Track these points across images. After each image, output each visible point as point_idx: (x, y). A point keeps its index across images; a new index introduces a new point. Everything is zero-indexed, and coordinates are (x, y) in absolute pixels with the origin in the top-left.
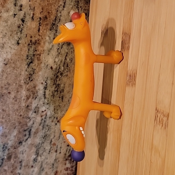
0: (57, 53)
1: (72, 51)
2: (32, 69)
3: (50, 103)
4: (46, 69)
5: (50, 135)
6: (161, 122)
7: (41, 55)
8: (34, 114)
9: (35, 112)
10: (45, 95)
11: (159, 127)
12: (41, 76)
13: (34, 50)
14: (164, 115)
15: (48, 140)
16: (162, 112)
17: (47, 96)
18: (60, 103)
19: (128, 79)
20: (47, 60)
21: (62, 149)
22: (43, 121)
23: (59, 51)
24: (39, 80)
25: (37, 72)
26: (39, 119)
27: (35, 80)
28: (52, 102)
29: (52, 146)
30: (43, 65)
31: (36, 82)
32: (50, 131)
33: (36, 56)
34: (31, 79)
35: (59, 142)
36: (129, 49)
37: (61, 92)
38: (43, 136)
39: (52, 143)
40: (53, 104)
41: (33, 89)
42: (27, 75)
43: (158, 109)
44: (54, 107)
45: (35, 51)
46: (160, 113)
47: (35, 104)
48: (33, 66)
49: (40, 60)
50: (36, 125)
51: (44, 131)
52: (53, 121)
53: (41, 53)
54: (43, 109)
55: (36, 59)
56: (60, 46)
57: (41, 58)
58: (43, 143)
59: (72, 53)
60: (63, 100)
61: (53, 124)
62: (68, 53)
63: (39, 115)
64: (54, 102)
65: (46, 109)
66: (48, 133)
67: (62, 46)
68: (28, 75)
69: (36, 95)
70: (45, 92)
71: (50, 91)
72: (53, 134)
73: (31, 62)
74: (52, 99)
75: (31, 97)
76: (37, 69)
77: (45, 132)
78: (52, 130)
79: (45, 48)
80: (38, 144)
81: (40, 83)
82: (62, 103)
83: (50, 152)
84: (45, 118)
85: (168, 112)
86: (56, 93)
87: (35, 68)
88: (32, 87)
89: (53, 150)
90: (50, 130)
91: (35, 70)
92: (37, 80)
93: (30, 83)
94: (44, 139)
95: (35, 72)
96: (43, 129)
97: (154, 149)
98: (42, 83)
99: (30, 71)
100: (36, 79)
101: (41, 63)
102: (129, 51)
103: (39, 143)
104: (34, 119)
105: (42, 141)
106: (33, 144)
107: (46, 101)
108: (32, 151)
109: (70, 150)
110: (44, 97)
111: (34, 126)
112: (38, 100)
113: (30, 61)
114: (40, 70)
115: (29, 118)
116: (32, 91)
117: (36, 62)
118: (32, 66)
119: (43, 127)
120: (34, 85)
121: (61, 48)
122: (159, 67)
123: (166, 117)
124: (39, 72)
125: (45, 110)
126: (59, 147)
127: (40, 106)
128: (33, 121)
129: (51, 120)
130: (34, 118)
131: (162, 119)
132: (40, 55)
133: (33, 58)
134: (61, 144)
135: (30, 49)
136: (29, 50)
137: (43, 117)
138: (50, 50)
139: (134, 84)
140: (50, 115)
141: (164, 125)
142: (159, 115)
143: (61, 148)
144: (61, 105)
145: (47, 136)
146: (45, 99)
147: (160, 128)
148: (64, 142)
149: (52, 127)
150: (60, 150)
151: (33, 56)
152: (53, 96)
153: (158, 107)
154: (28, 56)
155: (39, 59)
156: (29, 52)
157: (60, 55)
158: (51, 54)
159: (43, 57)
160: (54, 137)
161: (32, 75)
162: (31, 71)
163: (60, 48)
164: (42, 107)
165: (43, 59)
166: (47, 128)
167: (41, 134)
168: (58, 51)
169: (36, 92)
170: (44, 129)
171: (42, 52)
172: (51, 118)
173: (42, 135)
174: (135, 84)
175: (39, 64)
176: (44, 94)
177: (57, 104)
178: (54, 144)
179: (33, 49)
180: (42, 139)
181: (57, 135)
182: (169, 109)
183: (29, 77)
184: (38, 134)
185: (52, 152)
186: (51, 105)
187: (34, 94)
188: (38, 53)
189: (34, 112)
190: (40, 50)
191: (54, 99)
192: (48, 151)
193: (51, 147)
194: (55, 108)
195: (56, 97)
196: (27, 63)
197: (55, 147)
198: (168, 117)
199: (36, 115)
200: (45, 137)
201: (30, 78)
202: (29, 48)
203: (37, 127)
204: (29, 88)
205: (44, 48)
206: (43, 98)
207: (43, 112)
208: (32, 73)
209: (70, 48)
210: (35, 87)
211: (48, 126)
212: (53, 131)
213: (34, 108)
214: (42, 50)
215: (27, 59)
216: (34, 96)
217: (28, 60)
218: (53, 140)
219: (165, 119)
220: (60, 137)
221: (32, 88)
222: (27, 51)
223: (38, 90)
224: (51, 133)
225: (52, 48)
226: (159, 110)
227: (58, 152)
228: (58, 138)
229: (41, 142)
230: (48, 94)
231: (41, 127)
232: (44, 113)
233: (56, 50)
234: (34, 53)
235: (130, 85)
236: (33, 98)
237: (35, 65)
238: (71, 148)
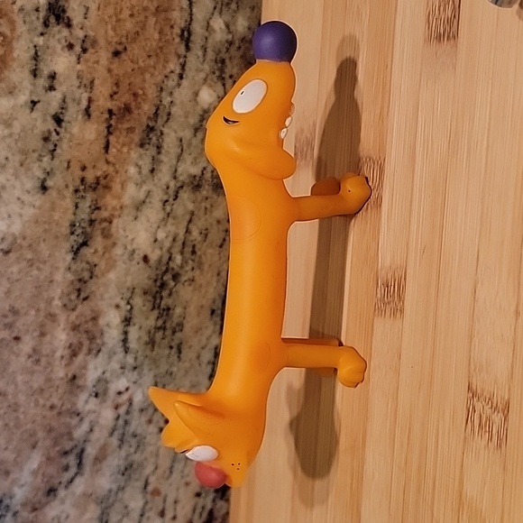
0: (162, 215)
1: (208, 206)
2: (88, 263)
3: (142, 364)
4: (128, 262)
5: (141, 465)
6: (485, 426)
7: (115, 221)
8: (93, 404)
9: (96, 396)
10: (125, 341)
11: (480, 442)
12: (113, 285)
13: (93, 207)
14: (494, 405)
15: (137, 480)
16: (488, 396)
17: (133, 344)
18: (172, 365)
19: (379, 295)
20: (130, 237)
21: (179, 507)
22: (121, 422)
23: (168, 208)
24: (106, 296)
25: (103, 274)
26: (108, 415)
27: (95, 296)
28: (147, 362)
29: (149, 497)
30: (118, 251)
31: (100, 303)
32: (142, 452)
33: (100, 223)
34: (83, 296)
35: (171, 485)
36: (380, 206)
37: (174, 332)
38: (122, 468)
39: (150, 488)
40: (150, 370)
41: (90, 323)
42: (72, 282)
43: (474, 387)
44: (155, 376)
45: (95, 210)
46: (482, 399)
47: (96, 368)
48: (89, 255)
49: (112, 235)
50: (99, 436)
51: (123, 453)
52: (150, 421)
53: (112, 215)
54: (122, 384)
55: (99, 232)
56: (171, 191)
57: (113, 230)
58: (123, 488)
59: (208, 213)
60: (182, 356)
61: (153, 429)
62: (196, 213)
63: (109, 403)
64: (155, 362)
65: (131, 385)
66: (137, 457)
67: (177, 192)
68: (76, 283)
69: (99, 341)
70: (126, 333)
71: (141, 328)
72: (152, 460)
73: (85, 244)
74: (148, 352)
75: (85, 350)
76: (102, 265)
77: (128, 456)
78: (150, 449)
79: (126, 200)
80: (106, 492)
81: (111, 306)
82: (180, 364)
83: (142, 515)
84: (128, 413)
85: (506, 398)
86: (159, 335)
87: (96, 260)
88: (88, 318)
89: (151, 509)
90: (141, 448)
91: (95, 265)
92: (102, 295)
93: (80, 307)
94: (125, 477)
95: (95, 273)
96: (120, 447)
97: (465, 508)
98: (117, 306)
99: (79, 269)
100: (98, 293)
101: (114, 244)
102: (381, 213)
103: (110, 491)
104: (92, 417)
105: (117, 485)
106: (91, 495)
107: (130, 359)
108: (88, 516)
109: (203, 508)
110: (122, 349)
111: (96, 435)
112: (106, 356)
113: (81, 241)
114: (111, 266)
115: (78, 415)
116: (87, 332)
117: (98, 242)
118: (86, 256)
119: (122, 440)
120: (93, 311)
121: (174, 200)
122: (476, 261)
123: (501, 414)
124: (108, 271)
125: (127, 389)
126: (170, 500)
127: (112, 375)
128: (91, 421)
129: (147, 418)
130: (94, 412)
131: (488, 419)
132: (111, 222)
133: (89, 230)
134: (178, 489)
135: (80, 205)
136: (77, 207)
137: (122, 410)
138: (139, 206)
139: (399, 311)
140: (144, 402)
141: (495, 438)
142: (479, 406)
143: (176, 502)
144: (175, 369)
145: (135, 466)
146: (126, 352)
147: (483, 446)
148: (187, 484)
149: (148, 438)
150: (175, 509)
151: (91, 225)
152: (152, 343)
153: (474, 380)
154: (74, 225)
155: (106, 235)
156: (78, 212)
157: (170, 220)
158: (143, 219)
159: (120, 226)
160: (156, 468)
161: (85, 282)
162: (82, 270)
163: (171, 200)
164: (118, 377)
165: (121, 232)
166: (134, 442)
167: (115, 461)
168: (164, 209)
169: (98, 335)
170: (125, 447)
171: (117, 213)
172: (144, 413)
173: (119, 466)
174: (402, 311)
175: (107, 249)
176: (123, 337)
177: (163, 367)
178: (156, 492)
179: (88, 204)
180: (119, 476)
181: (165, 463)
182: (509, 390)
183: (78, 287)
184: (105, 463)
185: (148, 518)
186: (146, 371)
187: (92, 339)
188: (105, 214)
189: (94, 394)
190: (109, 208)
191: (154, 353)
192: (136, 515)
193: (146, 503)
194: (158, 380)
195: (159, 347)
196: (72, 247)
197: (159, 500)
198: (506, 412)
199: (101, 403)
200: (128, 470)
201: (79, 290)
202: (77, 201)
203: (102, 441)
204: (77, 323)
205: (122, 200)
206: (120, 350)
207: (120, 393)
208: (86, 275)
209: (199, 198)
210: (95, 319)
211: (136, 436)
212: (151, 452)
213: (94, 383)
214: (118, 207)
215: (72, 233)
216: (94, 346)
217: (73, 238)
218: (152, 479)
219: (497, 418)
220: (175, 470)
221: (87, 322)
222: (71, 211)
223: (105, 329)
224: (146, 459)
225: (148, 200)
226: (479, 391)
227: (169, 515)
228: (168, 472)
229: (114, 487)
230: (137, 337)
231: (115, 441)
232: (125, 397)
233: (158, 205)
234: (93, 217)
235: (388, 314)
236: (90, 351)
237: (96, 251)
238: (208, 502)
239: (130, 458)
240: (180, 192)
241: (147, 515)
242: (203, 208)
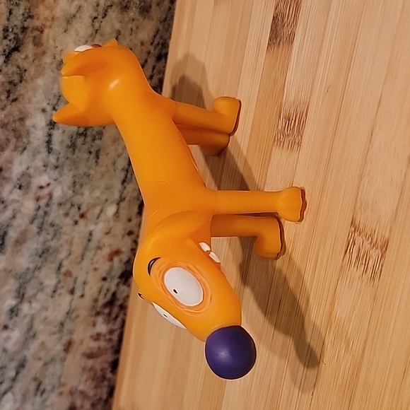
0: (90, 31)
1: (134, 28)
2: (18, 67)
3: (63, 165)
4: (56, 71)
5: (57, 251)
6: (362, 258)
7: (46, 31)
8: (17, 194)
9: (20, 187)
10: (49, 142)
11: (355, 272)
12: (41, 91)
13: (26, 15)
14: (374, 241)
15: (52, 263)
16: (369, 233)
17: (56, 146)
18: (90, 168)
19: (280, 127)
20: (60, 48)
21: (87, 288)
22: (41, 212)
23: (97, 25)
24: (34, 100)
25: (32, 79)
26: (29, 206)
27: (23, 99)
28: (68, 163)
29: (61, 277)
30: (47, 59)
31: (27, 106)
32: (59, 240)
33: (32, 31)
34: (12, 97)
35: (82, 269)
36: (292, 42)
37: (94, 140)
38: (40, 252)
39: (63, 270)
40: (70, 170)
41: (18, 123)
42: (3, 84)
43: (357, 223)
44: (74, 176)
45: (27, 18)
46: (363, 234)
47: (21, 164)
48: (19, 60)
49: (42, 45)
50: (21, 222)
51: (41, 239)
52: (67, 215)
53: (44, 25)
54: (44, 180)
55: (31, 39)
56: (101, 9)
57: (44, 39)
58: (40, 268)
59: (133, 35)
60: (99, 161)
61: (69, 221)
62: (122, 32)
63: (31, 195)
64: (75, 164)
65: (51, 181)
66: (53, 244)
67: (106, 11)
68: (6, 84)
69: (25, 140)
70: (50, 135)
71: (64, 132)
72: (66, 247)
73: (16, 49)
74: (69, 155)
75: (11, 146)
76: (32, 71)
77: (45, 242)
78: (65, 237)
79: (58, 12)
80: (24, 270)
81: (38, 109)
82: (97, 168)
83: (54, 292)
84: (48, 205)
85: (387, 236)
86: (80, 140)
87: (26, 65)
88: (16, 118)
89: (63, 287)
90: (58, 236)
91: (25, 70)
92: (30, 99)
93: (9, 107)
94: (42, 259)
95: (25, 78)
96: (39, 233)
98: (44, 110)
99: (10, 72)
100: (26, 96)
101: (44, 53)
103: (28, 269)
104: (15, 206)
105: (35, 264)
106: (11, 271)
107: (52, 159)
108: (7, 288)
109: (108, 290)
110: (46, 149)
111: (17, 222)
112: (31, 154)
113: (13, 46)
114: (40, 73)
115: (3, 202)
116: (14, 130)
117: (29, 49)
118: (17, 60)
119: (41, 228)
120: (20, 112)
121: (103, 18)
122: (377, 105)
123: (379, 250)
124: (37, 77)
125: (48, 185)
126: (80, 280)
127: (35, 171)
128: (14, 210)
129: (64, 212)
130: (17, 201)
131: (366, 253)
132: (42, 32)
133: (21, 36)
134: (87, 273)
135: (14, 12)
136: (10, 13)
137: (43, 203)
138: (70, 20)
140: (62, 198)
141: (370, 271)
142: (359, 240)
143: (85, 283)
144: (92, 172)
145: (51, 251)
146: (49, 153)
147: (357, 277)
148: (96, 269)
149: (65, 229)
150: (84, 289)
151: (23, 32)
152: (73, 146)
153: (358, 216)
154: (8, 30)
155: (37, 43)
156: (12, 18)
157: (98, 36)
158: (72, 32)
159: (51, 36)
160: (70, 254)
161: (15, 85)
162: (13, 73)
163: (100, 17)
164: (41, 174)
165: (51, 42)
166: (51, 230)
167: (33, 245)
168: (93, 25)
169: (24, 134)
170: (44, 234)
171: (48, 24)
172: (62, 206)
173: (37, 249)
174: (299, 144)
175: (37, 57)
176: (47, 139)
177: (82, 169)
178: (68, 274)
179: (21, 12)
180: (37, 258)
181: (77, 250)
182: (391, 230)
183: (8, 89)
184: (25, 246)
185: (60, 294)
186: (66, 170)
187: (18, 137)
188: (37, 23)
189: (18, 186)
190: (42, 18)
191: (75, 156)
192: (49, 290)
193: (59, 282)
194: (77, 180)
195: (80, 151)
196: (4, 51)
197: (70, 280)
198: (384, 249)
199: (23, 195)
200: (44, 253)
201: (9, 92)
202: (11, 7)
203: (23, 227)
204: (6, 121)
205: (54, 12)
206: (43, 149)
207: (41, 187)
208: (16, 78)
209: (126, 19)
210: (22, 119)
211: (53, 226)
212: (67, 241)
213: (19, 176)
214: (50, 18)
215: (5, 38)
216: (20, 144)
217: (6, 42)
218: (65, 263)
219: (375, 253)
220: (85, 257)
221: (14, 121)
222: (5, 17)
223: (32, 129)
224: (61, 246)
225: (78, 15)
226: (361, 227)
227: (78, 293)
228: (79, 259)
229: (32, 266)
230: (60, 140)
231: (34, 228)
232: (46, 191)
233: (87, 21)
234: (26, 24)
235: (286, 145)
236: (16, 148)
237: (26, 57)
238: (112, 285)
239: (47, 244)
240: (110, 10)
241: (58, 292)
242: (129, 29)
